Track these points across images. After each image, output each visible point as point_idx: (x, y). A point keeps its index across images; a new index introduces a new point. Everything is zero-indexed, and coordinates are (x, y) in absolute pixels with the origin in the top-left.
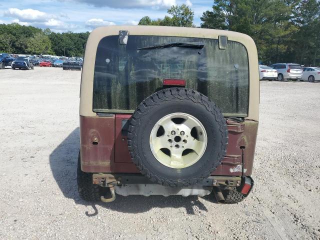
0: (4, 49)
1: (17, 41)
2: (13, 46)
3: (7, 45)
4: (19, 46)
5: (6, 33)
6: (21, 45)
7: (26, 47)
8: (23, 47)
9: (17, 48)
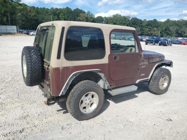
0: (171, 34)
1: (180, 30)
2: (177, 33)
3: (173, 32)
4: (180, 33)
5: (175, 26)
6: (182, 32)
7: (185, 33)
8: (183, 33)
9: (178, 34)
